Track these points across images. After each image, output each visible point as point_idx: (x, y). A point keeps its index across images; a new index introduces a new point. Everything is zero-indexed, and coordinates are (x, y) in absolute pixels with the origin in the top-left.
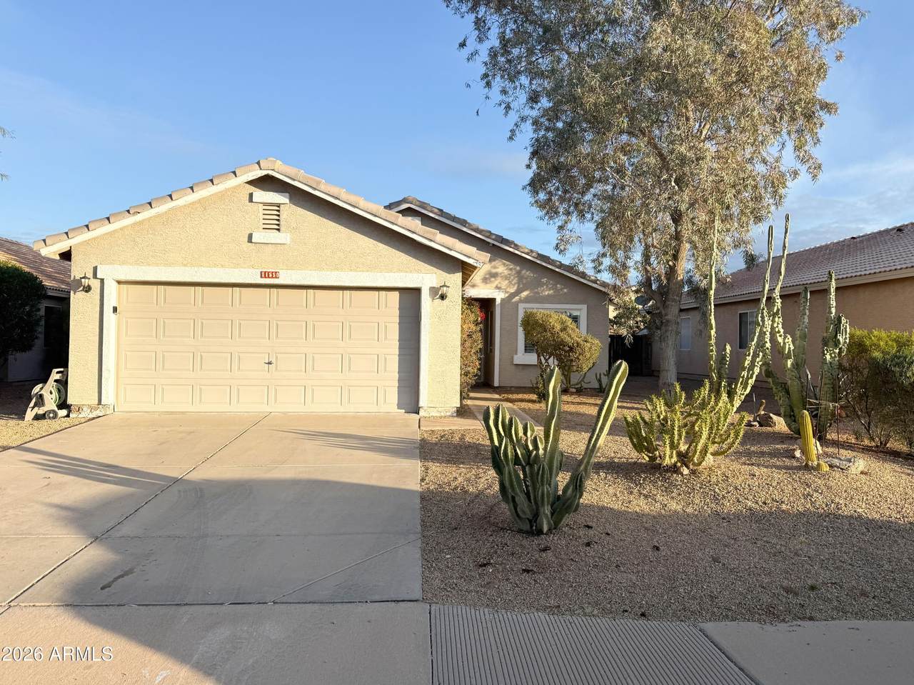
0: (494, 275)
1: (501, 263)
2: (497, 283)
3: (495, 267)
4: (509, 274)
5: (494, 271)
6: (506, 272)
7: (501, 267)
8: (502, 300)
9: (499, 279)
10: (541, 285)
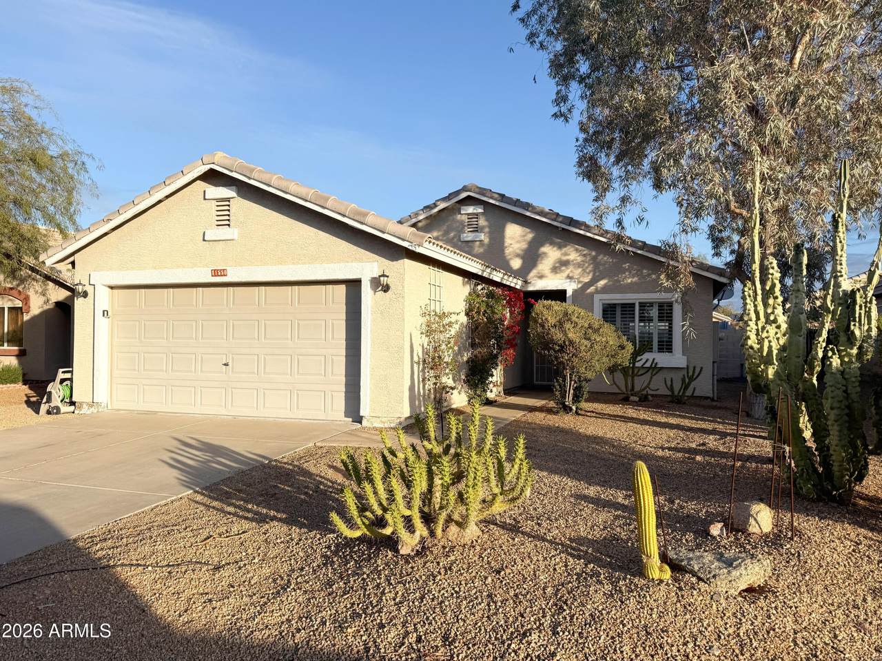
0: (565, 263)
1: (572, 249)
2: (568, 272)
3: (566, 254)
4: (583, 261)
5: (565, 258)
6: (580, 259)
7: (573, 254)
8: (575, 292)
9: (571, 268)
10: (624, 271)
